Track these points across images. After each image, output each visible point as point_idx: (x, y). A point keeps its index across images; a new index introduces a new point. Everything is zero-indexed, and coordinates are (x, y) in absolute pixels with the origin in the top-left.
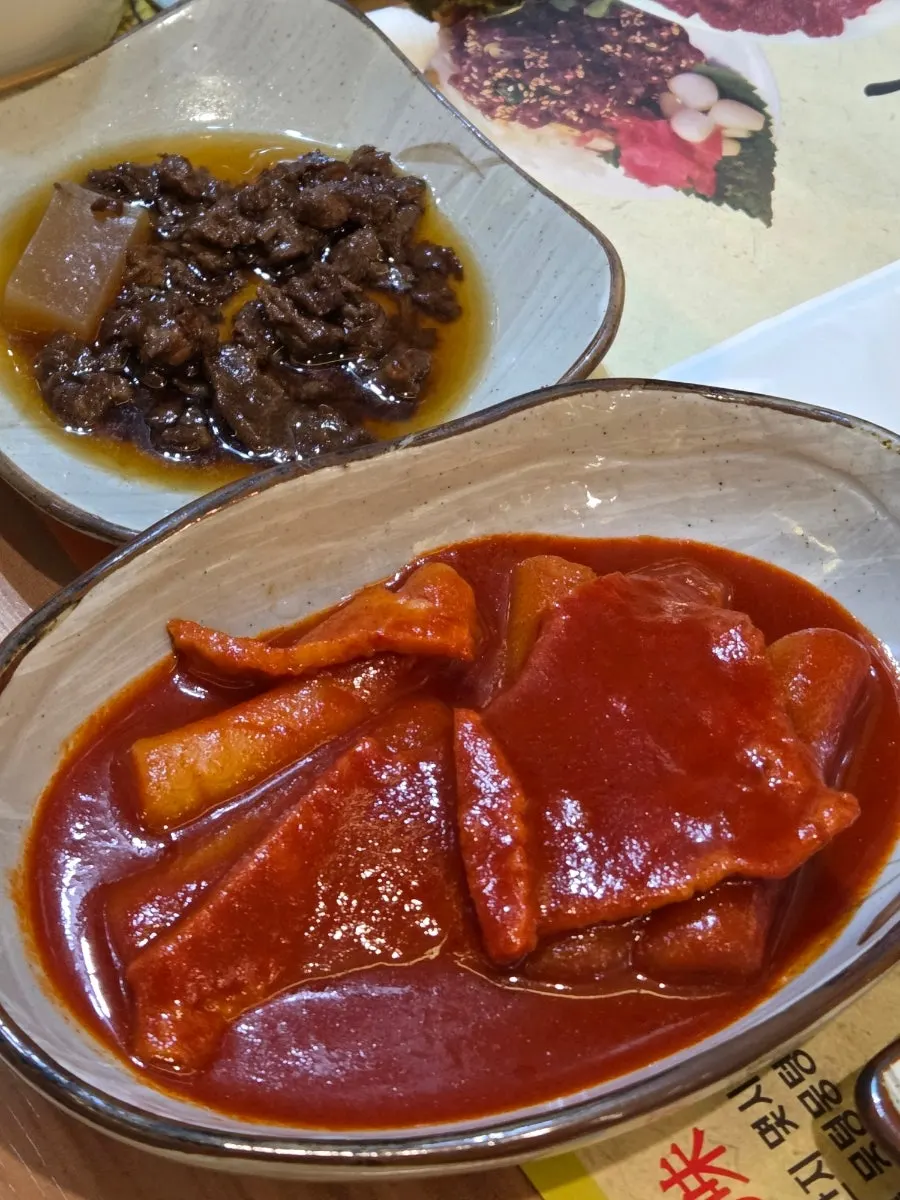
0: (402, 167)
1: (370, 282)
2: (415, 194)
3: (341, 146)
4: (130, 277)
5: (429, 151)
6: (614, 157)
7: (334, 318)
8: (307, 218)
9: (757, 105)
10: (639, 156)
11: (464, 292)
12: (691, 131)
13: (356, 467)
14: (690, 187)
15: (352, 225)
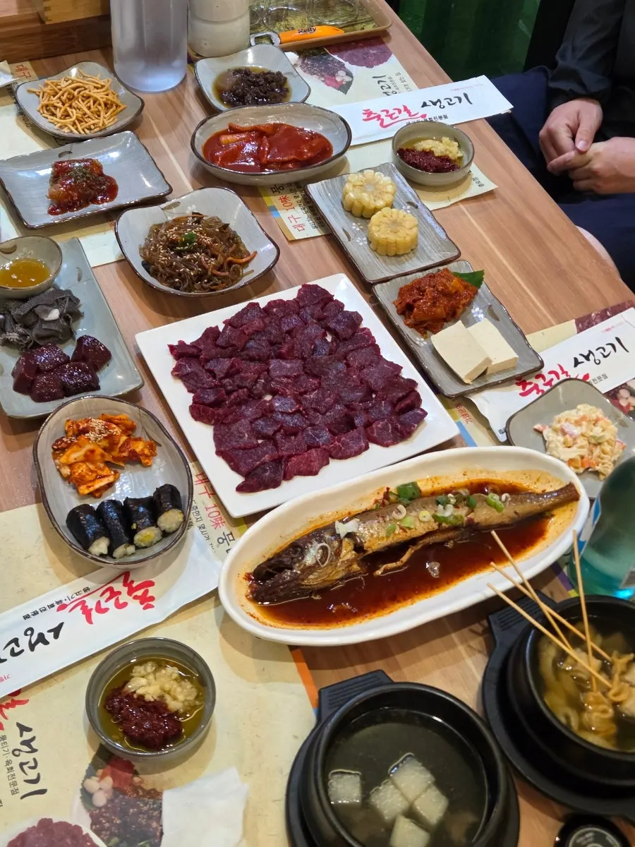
0: (284, 76)
1: (273, 90)
2: (285, 79)
3: (275, 70)
4: (237, 83)
5: (289, 73)
6: (323, 81)
7: (265, 93)
8: (266, 79)
9: (352, 77)
10: (328, 82)
11: (288, 94)
12: (338, 79)
13: (259, 107)
14: (335, 88)
15: (273, 82)
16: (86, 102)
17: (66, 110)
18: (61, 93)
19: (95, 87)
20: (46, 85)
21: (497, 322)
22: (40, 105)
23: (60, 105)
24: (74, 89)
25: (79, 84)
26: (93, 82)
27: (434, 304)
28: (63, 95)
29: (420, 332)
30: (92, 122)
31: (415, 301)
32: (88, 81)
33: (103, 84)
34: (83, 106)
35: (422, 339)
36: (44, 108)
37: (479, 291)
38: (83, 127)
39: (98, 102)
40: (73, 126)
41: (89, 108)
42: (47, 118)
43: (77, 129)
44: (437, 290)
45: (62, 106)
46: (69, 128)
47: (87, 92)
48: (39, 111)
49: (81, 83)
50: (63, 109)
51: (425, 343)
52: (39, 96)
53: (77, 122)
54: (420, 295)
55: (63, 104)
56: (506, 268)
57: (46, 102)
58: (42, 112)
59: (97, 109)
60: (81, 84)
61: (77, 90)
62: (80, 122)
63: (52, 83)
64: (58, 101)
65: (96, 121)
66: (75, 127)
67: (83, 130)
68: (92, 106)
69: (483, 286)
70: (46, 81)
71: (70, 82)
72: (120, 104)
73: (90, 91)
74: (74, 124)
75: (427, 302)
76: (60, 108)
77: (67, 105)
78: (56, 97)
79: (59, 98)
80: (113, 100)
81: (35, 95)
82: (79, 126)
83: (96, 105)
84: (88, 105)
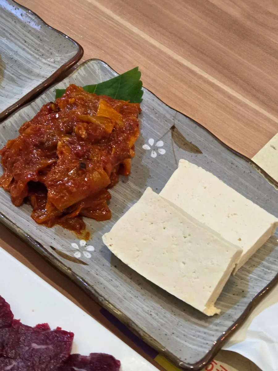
21: (199, 155)
27: (82, 169)
29: (72, 228)
31: (41, 172)
35: (83, 242)
37: (144, 108)
44: (80, 138)
51: (91, 248)
54: (49, 157)
56: (160, 51)
69: (146, 96)
75: (68, 170)
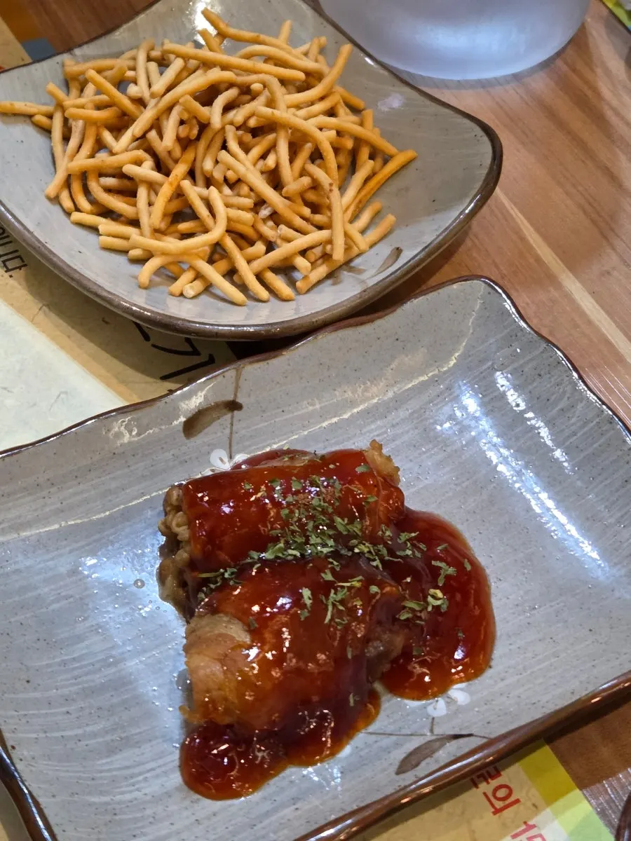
16: (256, 152)
17: (179, 194)
18: (145, 119)
19: (283, 82)
20: (76, 83)
22: (61, 176)
23: (146, 170)
24: (207, 96)
25: (215, 75)
26: (268, 59)
28: (157, 125)
30: (301, 242)
32: (248, 57)
33: (310, 64)
34: (246, 166)
36: (76, 186)
38: (257, 265)
39: (308, 148)
40: (211, 261)
41: (274, 178)
42: (94, 229)
43: (231, 274)
45: (157, 176)
46: (199, 276)
47: (258, 106)
48: (55, 200)
49: (225, 67)
50: (166, 191)
52: (47, 131)
53: (229, 243)
55: (161, 167)
57: (82, 161)
58: (67, 204)
59: (306, 181)
60: (228, 75)
61: (220, 101)
62: (244, 240)
63: (99, 71)
64: (141, 153)
65: (316, 236)
66: (223, 265)
67: (259, 277)
68: (287, 172)
70: (69, 62)
71: (177, 64)
72: (389, 147)
73: (271, 103)
74: (216, 253)
76: (153, 187)
77: (180, 170)
78: (127, 137)
79: (142, 141)
80: (357, 129)
81: (30, 130)
82: (241, 263)
83: (299, 163)
84: (271, 161)
